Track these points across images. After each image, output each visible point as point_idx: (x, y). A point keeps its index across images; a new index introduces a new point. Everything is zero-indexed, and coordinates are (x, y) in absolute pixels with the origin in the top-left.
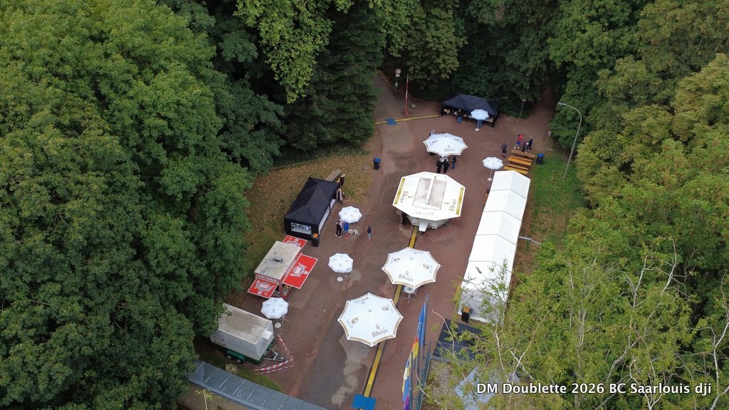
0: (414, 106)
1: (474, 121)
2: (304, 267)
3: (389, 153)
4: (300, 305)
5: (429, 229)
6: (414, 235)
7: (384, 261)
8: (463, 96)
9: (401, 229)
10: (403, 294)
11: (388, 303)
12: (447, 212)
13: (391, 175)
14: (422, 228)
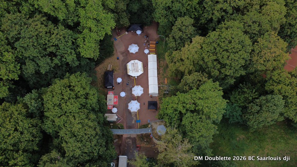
0: (119, 31)
3: (119, 52)
9: (131, 77)
11: (136, 101)
12: (140, 72)
13: (122, 61)
14: (136, 78)
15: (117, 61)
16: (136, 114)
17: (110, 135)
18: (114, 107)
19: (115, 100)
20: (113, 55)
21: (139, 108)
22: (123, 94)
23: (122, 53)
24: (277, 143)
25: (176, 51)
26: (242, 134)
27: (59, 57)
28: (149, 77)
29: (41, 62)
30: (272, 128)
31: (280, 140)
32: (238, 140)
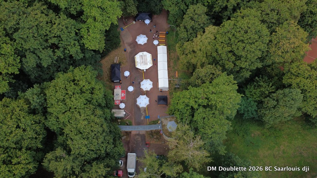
2: (124, 93)
3: (126, 43)
11: (145, 96)
12: (150, 65)
13: (130, 52)
14: (145, 71)
15: (123, 52)
16: (145, 110)
17: (117, 131)
18: (121, 102)
19: (123, 95)
20: (120, 47)
21: (148, 103)
22: (131, 89)
23: (130, 45)
24: (294, 139)
25: (188, 42)
26: (258, 130)
27: (62, 49)
28: (158, 70)
29: (42, 54)
30: (289, 124)
31: (297, 136)
32: (252, 136)
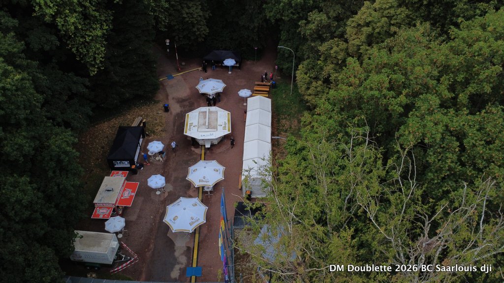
0: (183, 64)
1: (227, 67)
2: (130, 190)
3: (173, 99)
4: (133, 218)
5: (212, 145)
6: (203, 152)
7: (186, 173)
8: (216, 51)
9: (193, 149)
10: (204, 193)
11: (196, 200)
12: (222, 131)
13: (178, 114)
14: (208, 146)
15: (162, 113)
16: (189, 248)
22: (156, 181)
